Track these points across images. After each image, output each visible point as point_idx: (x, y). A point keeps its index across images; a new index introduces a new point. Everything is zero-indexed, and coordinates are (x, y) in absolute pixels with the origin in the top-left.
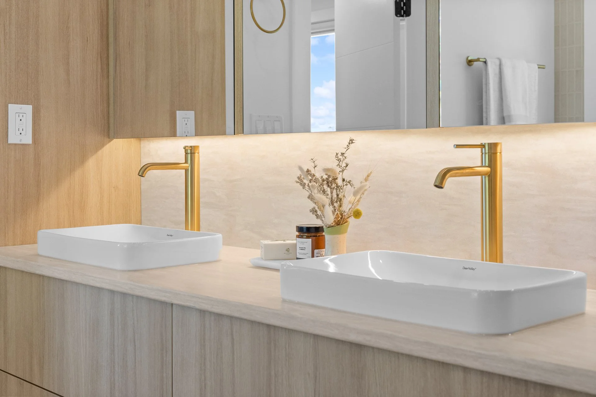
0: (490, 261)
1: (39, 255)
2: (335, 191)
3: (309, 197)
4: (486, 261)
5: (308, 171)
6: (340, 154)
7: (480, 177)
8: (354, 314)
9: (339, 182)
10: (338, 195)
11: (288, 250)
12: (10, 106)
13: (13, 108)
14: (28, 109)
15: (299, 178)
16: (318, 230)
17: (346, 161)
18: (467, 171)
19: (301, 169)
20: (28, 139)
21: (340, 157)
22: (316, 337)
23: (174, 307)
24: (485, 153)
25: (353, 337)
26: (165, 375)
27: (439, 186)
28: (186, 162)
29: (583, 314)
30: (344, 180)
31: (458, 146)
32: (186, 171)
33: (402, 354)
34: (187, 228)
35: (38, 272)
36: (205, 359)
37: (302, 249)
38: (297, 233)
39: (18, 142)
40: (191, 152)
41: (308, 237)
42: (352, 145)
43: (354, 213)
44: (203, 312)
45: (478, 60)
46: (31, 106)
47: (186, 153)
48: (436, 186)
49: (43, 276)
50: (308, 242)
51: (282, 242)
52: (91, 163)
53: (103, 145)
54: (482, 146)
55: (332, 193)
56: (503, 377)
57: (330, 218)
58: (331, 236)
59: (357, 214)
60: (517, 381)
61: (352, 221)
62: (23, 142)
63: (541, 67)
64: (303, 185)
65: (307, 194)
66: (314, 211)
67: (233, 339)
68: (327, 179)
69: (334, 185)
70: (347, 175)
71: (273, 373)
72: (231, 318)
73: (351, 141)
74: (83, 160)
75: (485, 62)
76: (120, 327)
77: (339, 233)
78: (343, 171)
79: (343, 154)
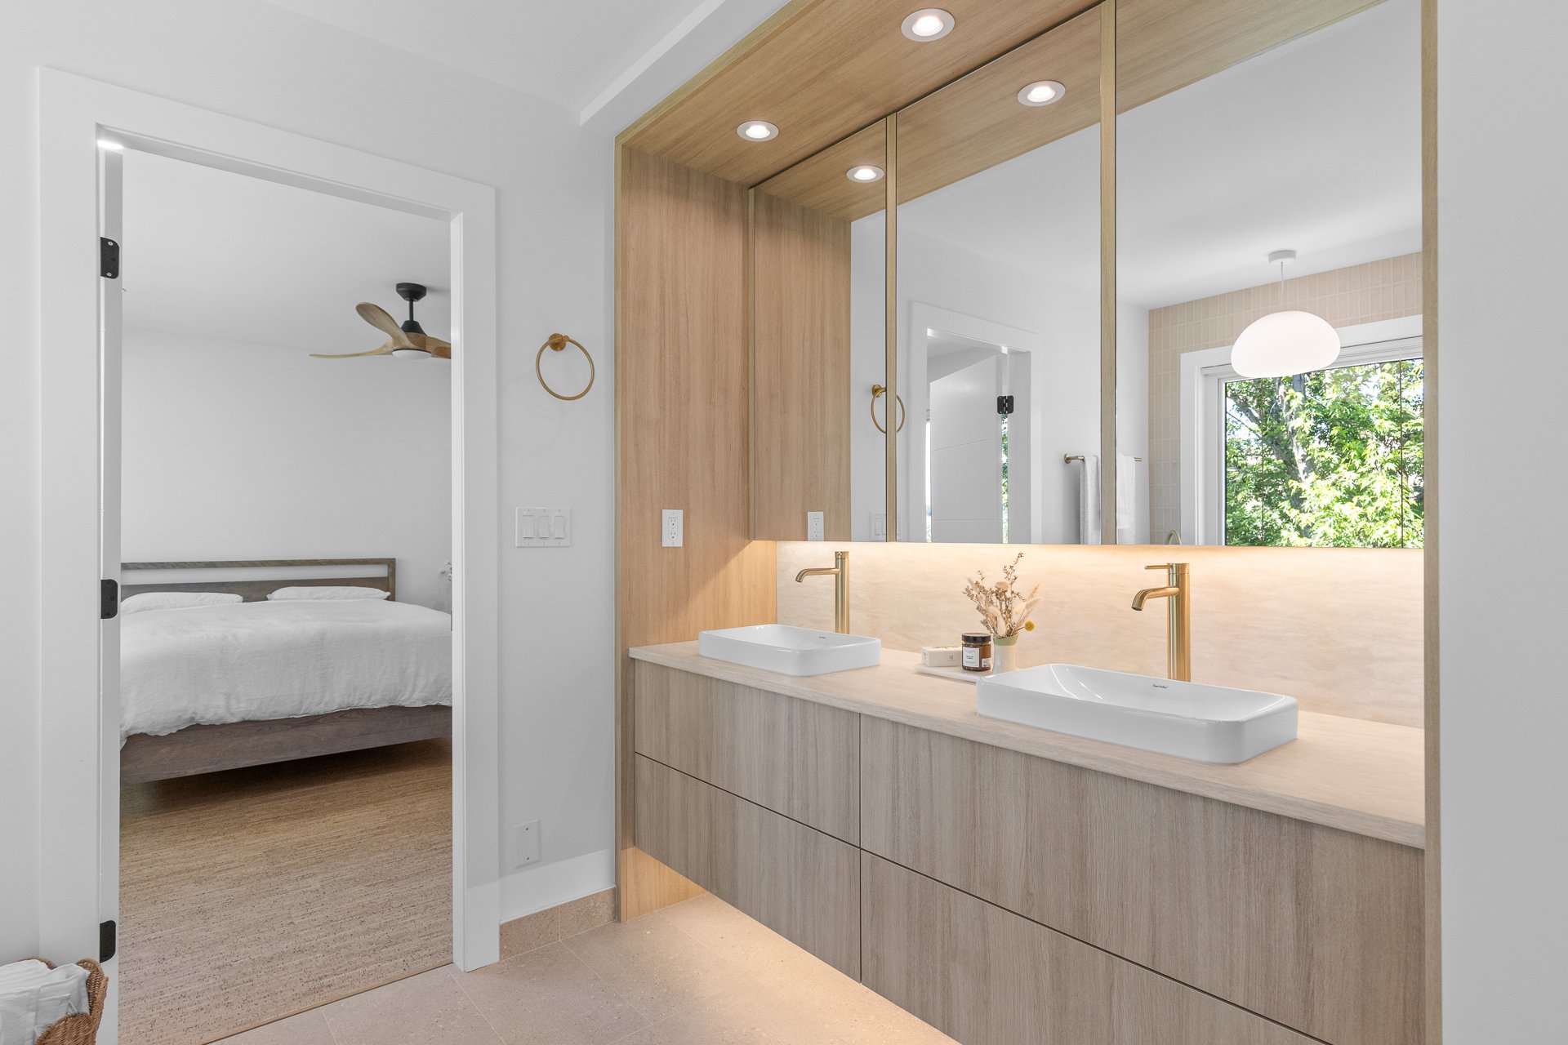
0: (1177, 679)
1: (700, 656)
2: (1004, 603)
3: (978, 608)
4: (1174, 679)
5: (977, 583)
6: (1008, 568)
7: (1167, 598)
8: (1065, 734)
9: (1008, 594)
10: (1007, 607)
11: (951, 657)
12: (664, 511)
13: (667, 514)
14: (680, 513)
15: (967, 590)
16: (985, 639)
17: (1015, 573)
18: (1161, 592)
19: (970, 581)
20: (679, 543)
21: (1010, 570)
22: (1028, 756)
23: (862, 717)
24: (1173, 574)
25: (1075, 760)
26: (851, 780)
27: (1138, 607)
28: (837, 567)
29: (1296, 739)
30: (1013, 592)
31: (1149, 567)
32: (837, 576)
33: (1130, 780)
34: (837, 631)
35: (706, 674)
36: (898, 769)
37: (970, 658)
38: (964, 643)
39: (670, 545)
40: (841, 558)
41: (974, 647)
42: (1020, 558)
43: (1026, 625)
44: (895, 724)
45: (1076, 458)
46: (682, 511)
47: (837, 559)
48: (1134, 608)
49: (711, 678)
50: (975, 652)
51: (944, 649)
52: (733, 563)
53: (744, 546)
54: (1170, 566)
55: (1001, 604)
56: (1251, 810)
57: (1003, 629)
58: (1000, 647)
59: (1029, 627)
60: (1268, 815)
61: (1022, 634)
62: (675, 546)
63: (1138, 460)
64: (972, 597)
65: (976, 605)
66: (985, 623)
67: (931, 751)
68: (997, 591)
69: (1003, 597)
70: (1016, 587)
71: (977, 788)
72: (929, 731)
73: (1020, 555)
74: (726, 561)
75: (1083, 460)
76: (799, 731)
77: (1008, 644)
78: (1012, 584)
79: (1011, 567)
